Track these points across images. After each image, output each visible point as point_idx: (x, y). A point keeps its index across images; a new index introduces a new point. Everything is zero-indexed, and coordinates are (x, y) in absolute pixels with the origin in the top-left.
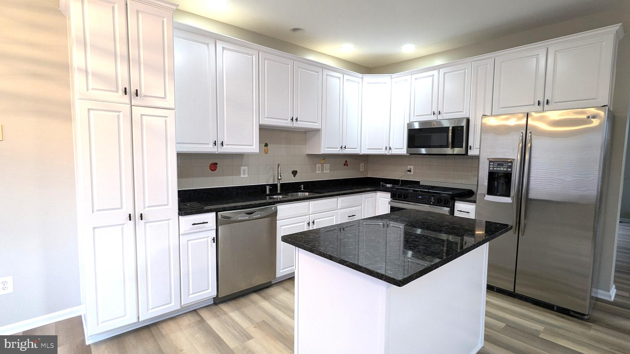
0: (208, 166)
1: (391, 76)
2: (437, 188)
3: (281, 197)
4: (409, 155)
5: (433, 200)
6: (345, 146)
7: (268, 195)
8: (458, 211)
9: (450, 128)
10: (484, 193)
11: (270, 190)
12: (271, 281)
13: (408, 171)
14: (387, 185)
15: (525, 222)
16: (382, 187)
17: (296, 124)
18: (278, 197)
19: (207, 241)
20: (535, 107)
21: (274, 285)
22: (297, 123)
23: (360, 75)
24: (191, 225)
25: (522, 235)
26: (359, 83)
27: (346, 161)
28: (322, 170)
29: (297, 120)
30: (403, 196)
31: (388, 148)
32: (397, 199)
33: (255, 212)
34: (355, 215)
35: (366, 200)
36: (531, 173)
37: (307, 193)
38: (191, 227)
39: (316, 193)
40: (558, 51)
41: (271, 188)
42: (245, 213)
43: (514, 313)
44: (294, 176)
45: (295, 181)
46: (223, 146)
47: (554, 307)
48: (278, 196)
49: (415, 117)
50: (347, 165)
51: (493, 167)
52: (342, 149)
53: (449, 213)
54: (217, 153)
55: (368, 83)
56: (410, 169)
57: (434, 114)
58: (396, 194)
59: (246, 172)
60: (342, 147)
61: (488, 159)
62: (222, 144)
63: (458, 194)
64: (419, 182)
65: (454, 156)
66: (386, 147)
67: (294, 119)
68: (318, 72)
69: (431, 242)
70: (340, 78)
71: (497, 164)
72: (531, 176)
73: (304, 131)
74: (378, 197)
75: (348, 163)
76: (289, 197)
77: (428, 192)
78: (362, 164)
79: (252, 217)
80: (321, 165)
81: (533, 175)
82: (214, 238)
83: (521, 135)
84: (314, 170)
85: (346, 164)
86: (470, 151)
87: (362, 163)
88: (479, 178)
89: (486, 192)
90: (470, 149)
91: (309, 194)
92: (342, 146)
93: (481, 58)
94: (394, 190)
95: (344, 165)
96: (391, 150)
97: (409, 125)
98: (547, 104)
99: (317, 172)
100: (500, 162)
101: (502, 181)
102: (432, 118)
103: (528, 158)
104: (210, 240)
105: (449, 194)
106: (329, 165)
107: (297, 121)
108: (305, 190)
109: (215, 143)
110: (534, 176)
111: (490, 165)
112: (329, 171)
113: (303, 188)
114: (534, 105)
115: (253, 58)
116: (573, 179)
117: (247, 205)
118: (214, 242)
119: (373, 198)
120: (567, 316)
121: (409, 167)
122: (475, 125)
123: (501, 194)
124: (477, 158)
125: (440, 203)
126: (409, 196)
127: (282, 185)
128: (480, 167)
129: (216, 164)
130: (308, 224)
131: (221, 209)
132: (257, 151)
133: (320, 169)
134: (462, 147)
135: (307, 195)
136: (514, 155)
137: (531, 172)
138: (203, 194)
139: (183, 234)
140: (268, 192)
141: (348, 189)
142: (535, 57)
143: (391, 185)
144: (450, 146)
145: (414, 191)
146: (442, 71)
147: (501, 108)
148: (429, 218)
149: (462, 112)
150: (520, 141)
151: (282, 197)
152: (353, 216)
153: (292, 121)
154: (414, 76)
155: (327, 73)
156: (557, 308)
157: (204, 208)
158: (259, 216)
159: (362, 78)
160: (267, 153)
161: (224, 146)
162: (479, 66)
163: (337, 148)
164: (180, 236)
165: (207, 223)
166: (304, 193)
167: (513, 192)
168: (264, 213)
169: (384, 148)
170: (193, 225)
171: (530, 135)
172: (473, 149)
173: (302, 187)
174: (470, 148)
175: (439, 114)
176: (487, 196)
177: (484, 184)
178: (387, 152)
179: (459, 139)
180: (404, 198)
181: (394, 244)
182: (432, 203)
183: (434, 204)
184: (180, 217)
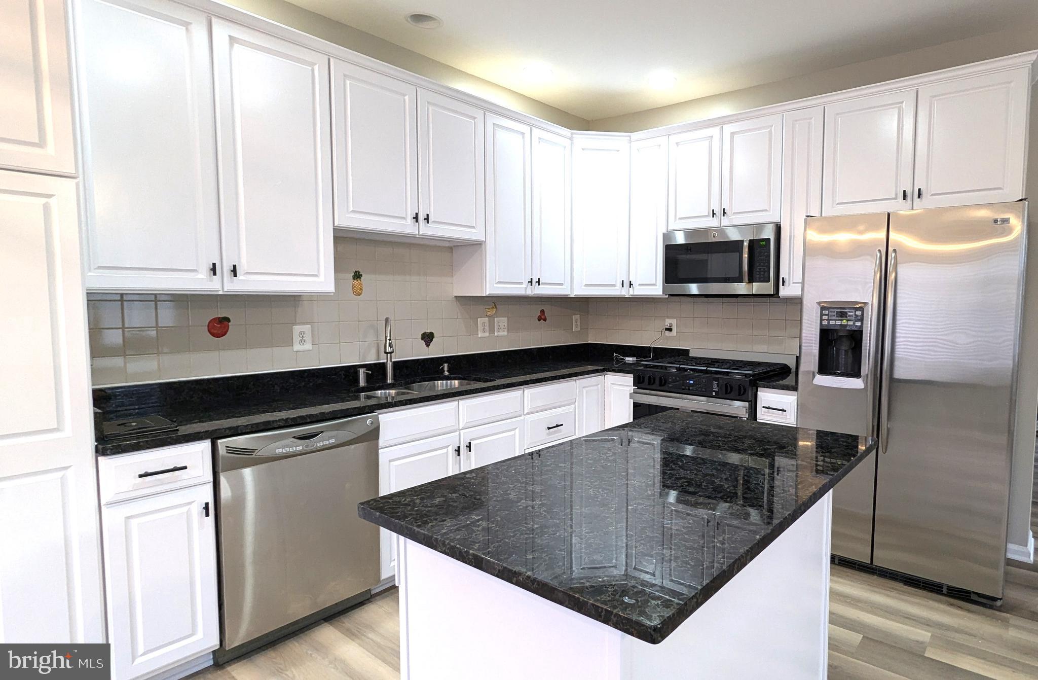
0: (205, 326)
1: (630, 137)
2: (722, 363)
3: (393, 392)
4: (667, 297)
5: (716, 388)
6: (539, 279)
7: (364, 390)
8: (764, 407)
9: (746, 244)
10: (812, 369)
11: (368, 378)
12: (370, 589)
13: (667, 329)
14: (627, 359)
15: (889, 426)
16: (616, 364)
17: (425, 230)
18: (385, 393)
19: (189, 515)
20: (898, 202)
21: (377, 598)
22: (428, 226)
23: (566, 132)
24: (135, 477)
25: (884, 451)
26: (565, 147)
27: (543, 312)
28: (492, 330)
29: (427, 219)
30: (657, 381)
31: (626, 284)
32: (648, 387)
33: (322, 432)
34: (562, 425)
35: (585, 392)
36: (897, 331)
37: (456, 382)
38: (137, 482)
39: (477, 381)
40: (935, 96)
41: (370, 372)
42: (294, 437)
43: (875, 608)
44: (428, 345)
45: (429, 355)
46: (235, 275)
47: (942, 588)
48: (388, 391)
49: (678, 221)
50: (545, 320)
51: (828, 320)
52: (531, 285)
53: (746, 412)
54: (221, 293)
55: (583, 149)
56: (671, 325)
57: (714, 214)
58: (644, 378)
59: (308, 337)
60: (531, 282)
61: (819, 303)
62: (234, 271)
63: (763, 373)
64: (688, 351)
65: (752, 299)
66: (623, 281)
67: (421, 217)
68: (474, 118)
69: (722, 494)
70: (523, 134)
71: (835, 314)
72: (898, 335)
73: (447, 244)
74: (609, 384)
75: (546, 315)
76: (415, 392)
77: (706, 372)
78: (576, 318)
79: (314, 445)
80: (489, 321)
81: (902, 333)
82: (207, 504)
83: (879, 255)
84: (473, 331)
85: (542, 317)
86: (784, 289)
87: (577, 314)
88: (803, 341)
89: (817, 370)
90: (783, 285)
91: (461, 384)
92: (532, 279)
93: (802, 104)
94: (639, 368)
95: (539, 320)
96: (633, 288)
97: (666, 236)
98: (919, 197)
99: (479, 336)
100: (841, 309)
101: (845, 346)
102: (712, 223)
103: (892, 301)
104: (197, 509)
105: (746, 375)
106: (506, 319)
107: (428, 222)
108: (452, 376)
109: (214, 270)
110: (902, 335)
111: (822, 315)
112: (506, 333)
113: (448, 371)
114: (896, 198)
115: (313, 70)
116: (972, 340)
117: (298, 417)
118: (207, 515)
119: (599, 386)
120: (967, 604)
121: (668, 322)
122: (790, 237)
123: (843, 371)
124: (797, 302)
125: (730, 392)
126: (670, 380)
127: (397, 365)
128: (804, 321)
129: (227, 320)
130: (456, 450)
131: (227, 431)
132: (330, 287)
133: (487, 328)
134: (768, 281)
135: (457, 385)
136: (868, 295)
137: (897, 328)
138: (192, 393)
139: (110, 504)
140: (362, 383)
141: (546, 369)
142: (896, 107)
143: (635, 359)
144: (746, 278)
145: (679, 369)
146: (728, 129)
147: (838, 204)
148: (712, 430)
149: (766, 210)
150: (876, 269)
151: (397, 394)
152: (557, 426)
153: (417, 221)
154: (674, 139)
155: (495, 122)
156: (947, 589)
157: (178, 430)
158: (332, 441)
159: (571, 139)
160: (359, 294)
161: (240, 277)
162: (796, 121)
163: (522, 283)
164: (103, 508)
165: (185, 468)
166: (449, 381)
167: (866, 367)
168: (345, 435)
169: (619, 284)
170: (141, 476)
171: (893, 255)
172: (789, 285)
173: (446, 369)
174: (783, 282)
175: (724, 216)
176: (818, 377)
177: (812, 352)
178: (625, 292)
179: (762, 264)
180: (661, 385)
181: (640, 507)
182: (714, 394)
183: (718, 395)
184: (100, 458)
